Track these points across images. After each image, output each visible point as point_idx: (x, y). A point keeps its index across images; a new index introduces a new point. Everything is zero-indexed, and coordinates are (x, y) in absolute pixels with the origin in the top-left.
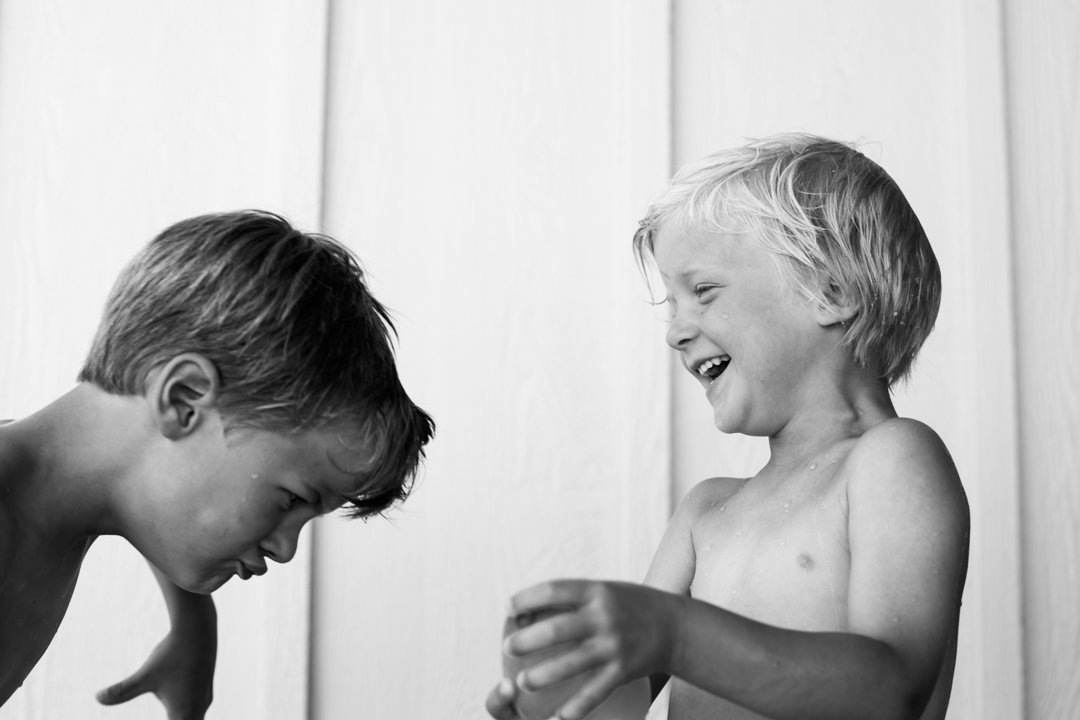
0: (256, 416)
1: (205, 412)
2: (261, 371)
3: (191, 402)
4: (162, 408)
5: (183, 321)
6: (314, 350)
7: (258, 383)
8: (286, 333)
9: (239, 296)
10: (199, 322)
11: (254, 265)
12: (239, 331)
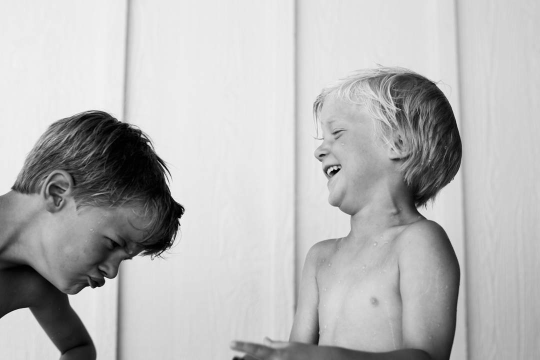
0: (91, 199)
1: (67, 199)
2: (93, 177)
3: (61, 195)
4: (46, 197)
5: (58, 157)
6: (120, 167)
7: (91, 183)
8: (105, 159)
9: (84, 143)
10: (65, 156)
11: (90, 130)
12: (83, 159)
